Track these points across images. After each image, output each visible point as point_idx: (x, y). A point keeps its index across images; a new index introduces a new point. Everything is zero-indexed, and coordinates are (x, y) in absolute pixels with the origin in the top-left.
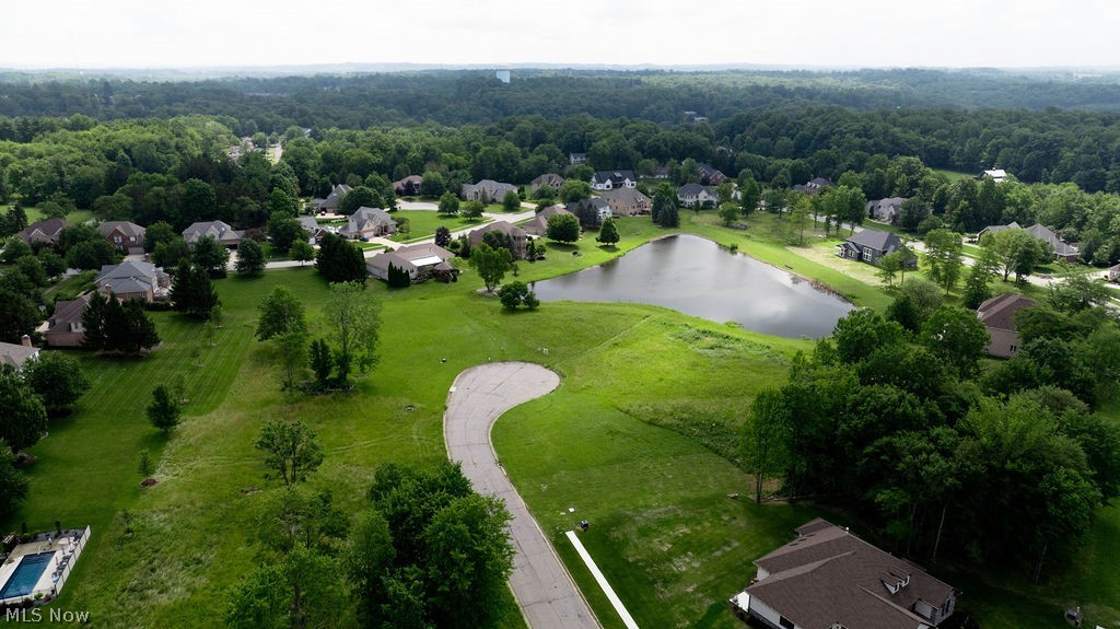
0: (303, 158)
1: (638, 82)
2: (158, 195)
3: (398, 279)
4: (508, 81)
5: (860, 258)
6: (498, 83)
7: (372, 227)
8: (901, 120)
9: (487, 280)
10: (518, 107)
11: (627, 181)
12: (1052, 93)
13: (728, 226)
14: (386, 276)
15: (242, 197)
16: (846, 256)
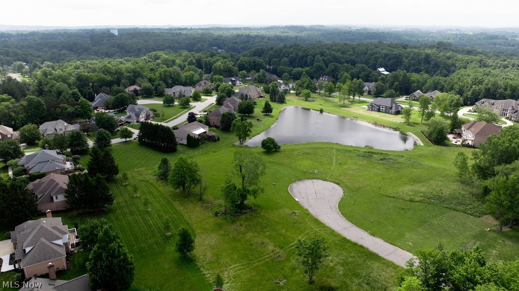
0: (66, 79)
1: (180, 34)
2: (7, 107)
3: (193, 143)
4: (117, 35)
5: (379, 111)
6: (113, 35)
7: (143, 115)
8: (332, 48)
9: (240, 138)
10: (132, 48)
11: (238, 82)
12: (353, 35)
13: (306, 100)
14: (185, 142)
15: (62, 105)
16: (372, 110)
